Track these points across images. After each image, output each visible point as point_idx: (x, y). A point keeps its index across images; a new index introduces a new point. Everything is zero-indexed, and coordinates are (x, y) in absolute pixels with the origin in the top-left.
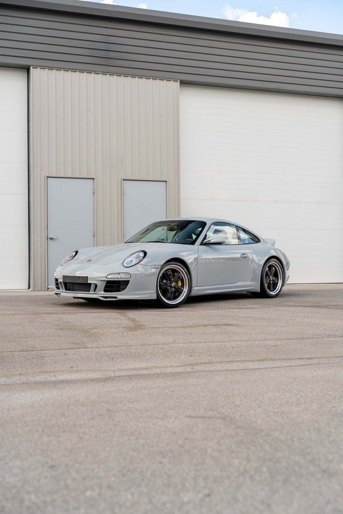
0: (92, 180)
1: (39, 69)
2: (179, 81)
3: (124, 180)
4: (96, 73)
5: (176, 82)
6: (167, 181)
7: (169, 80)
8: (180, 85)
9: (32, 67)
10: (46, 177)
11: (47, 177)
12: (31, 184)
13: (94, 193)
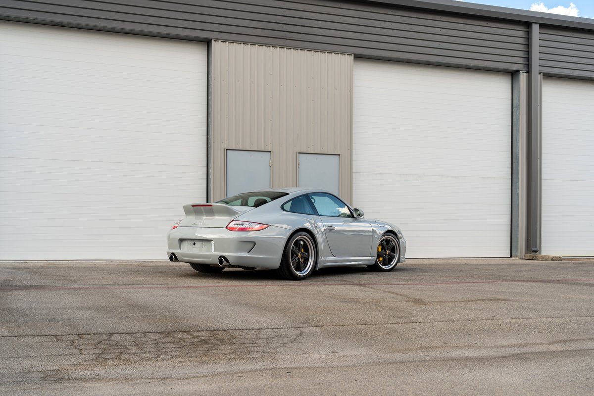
0: (269, 153)
1: (220, 42)
2: (353, 55)
3: (299, 153)
4: (275, 46)
5: (350, 56)
6: (341, 155)
7: (343, 54)
8: (354, 59)
11: (227, 150)
12: (211, 156)
13: (271, 166)
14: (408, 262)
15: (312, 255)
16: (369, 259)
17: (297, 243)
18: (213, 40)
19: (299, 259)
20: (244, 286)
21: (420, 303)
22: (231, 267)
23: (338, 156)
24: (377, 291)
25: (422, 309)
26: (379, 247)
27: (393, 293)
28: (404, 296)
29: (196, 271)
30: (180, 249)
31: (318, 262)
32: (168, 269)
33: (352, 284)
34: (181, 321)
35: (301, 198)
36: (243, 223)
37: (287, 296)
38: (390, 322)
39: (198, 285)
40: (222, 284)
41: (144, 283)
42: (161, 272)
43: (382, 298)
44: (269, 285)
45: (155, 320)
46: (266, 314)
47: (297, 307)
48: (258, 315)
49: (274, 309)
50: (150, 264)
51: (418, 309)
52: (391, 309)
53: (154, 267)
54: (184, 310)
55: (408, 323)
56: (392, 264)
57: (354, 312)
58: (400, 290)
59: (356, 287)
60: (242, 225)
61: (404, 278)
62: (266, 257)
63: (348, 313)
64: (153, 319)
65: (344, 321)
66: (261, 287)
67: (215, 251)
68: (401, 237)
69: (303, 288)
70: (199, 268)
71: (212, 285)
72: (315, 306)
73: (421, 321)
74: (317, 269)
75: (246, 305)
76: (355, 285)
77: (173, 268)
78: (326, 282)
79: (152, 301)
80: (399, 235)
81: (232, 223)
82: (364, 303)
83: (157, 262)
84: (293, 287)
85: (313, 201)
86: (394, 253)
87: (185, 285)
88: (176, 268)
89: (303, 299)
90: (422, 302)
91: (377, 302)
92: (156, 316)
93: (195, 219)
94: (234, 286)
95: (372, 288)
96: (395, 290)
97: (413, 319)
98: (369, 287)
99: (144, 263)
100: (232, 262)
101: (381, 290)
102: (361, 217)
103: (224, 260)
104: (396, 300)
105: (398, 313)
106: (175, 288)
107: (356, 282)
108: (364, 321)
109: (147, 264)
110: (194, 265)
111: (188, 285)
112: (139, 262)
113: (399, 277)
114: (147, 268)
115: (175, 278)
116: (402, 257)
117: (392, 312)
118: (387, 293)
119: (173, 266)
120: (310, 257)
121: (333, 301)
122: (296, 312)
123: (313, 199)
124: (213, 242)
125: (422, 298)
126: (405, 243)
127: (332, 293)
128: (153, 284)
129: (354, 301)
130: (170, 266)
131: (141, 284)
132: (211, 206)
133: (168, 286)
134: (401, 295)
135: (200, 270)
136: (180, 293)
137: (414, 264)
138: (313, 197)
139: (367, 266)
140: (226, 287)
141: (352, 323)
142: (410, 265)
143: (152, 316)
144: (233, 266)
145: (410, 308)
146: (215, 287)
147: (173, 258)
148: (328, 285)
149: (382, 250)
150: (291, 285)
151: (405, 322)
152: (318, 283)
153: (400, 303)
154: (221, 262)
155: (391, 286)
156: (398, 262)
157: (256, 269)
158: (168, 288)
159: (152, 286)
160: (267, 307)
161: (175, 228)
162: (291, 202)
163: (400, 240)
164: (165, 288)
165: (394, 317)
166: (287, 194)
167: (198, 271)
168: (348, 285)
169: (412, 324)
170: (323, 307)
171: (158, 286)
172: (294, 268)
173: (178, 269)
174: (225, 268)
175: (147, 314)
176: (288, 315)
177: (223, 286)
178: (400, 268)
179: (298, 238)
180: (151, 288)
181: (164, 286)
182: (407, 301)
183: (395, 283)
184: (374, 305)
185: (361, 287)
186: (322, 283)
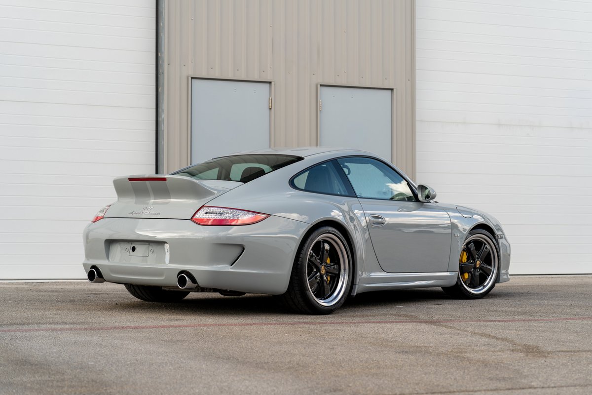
0: (267, 85)
3: (321, 85)
6: (394, 90)
10: (190, 79)
11: (192, 78)
12: (163, 89)
13: (271, 109)
14: (513, 281)
15: (345, 270)
16: (447, 275)
17: (318, 248)
19: (321, 276)
20: (224, 325)
21: (536, 354)
22: (200, 291)
23: (390, 91)
24: (461, 332)
25: (540, 364)
26: (463, 253)
27: (489, 336)
28: (508, 342)
29: (137, 299)
30: (108, 258)
31: (356, 282)
32: (85, 296)
33: (415, 322)
34: (109, 389)
35: (325, 166)
36: (222, 210)
37: (301, 343)
38: (484, 388)
39: (141, 325)
40: (185, 323)
41: (42, 322)
42: (72, 302)
43: (469, 346)
44: (269, 324)
45: (62, 387)
46: (263, 376)
47: (320, 363)
48: (250, 377)
49: (279, 366)
50: (51, 286)
51: (533, 365)
52: (485, 364)
53: (60, 292)
54: (116, 369)
55: (515, 389)
56: (486, 284)
57: (420, 371)
58: (501, 331)
59: (423, 327)
60: (220, 214)
61: (507, 309)
62: (263, 272)
63: (409, 373)
64: (58, 386)
65: (403, 386)
66: (254, 327)
67: (171, 262)
68: (501, 236)
69: (330, 328)
70: (142, 293)
71: (166, 323)
72: (351, 360)
73: (538, 386)
74: (355, 293)
75: (228, 359)
76: (421, 322)
77: (94, 294)
78: (371, 318)
79: (57, 354)
80: (498, 233)
81: (202, 210)
82: (438, 355)
83: (65, 282)
84: (312, 326)
85: (346, 171)
86: (490, 265)
87: (117, 325)
88: (100, 293)
89: (331, 347)
90: (539, 352)
91: (461, 352)
92: (63, 380)
93: (135, 203)
94: (205, 325)
95: (451, 328)
96: (492, 330)
97: (524, 381)
98: (445, 326)
99: (41, 284)
100: (201, 281)
101: (467, 331)
102: (431, 201)
103: (187, 279)
104: (493, 349)
105: (498, 372)
106: (98, 329)
107: (423, 317)
108: (438, 386)
109: (47, 287)
110: (133, 287)
111: (121, 325)
112: (33, 283)
113: (499, 309)
114: (47, 293)
115: (99, 312)
116: (503, 271)
117: (487, 369)
118: (478, 336)
119: (95, 289)
120: (342, 272)
121: (382, 351)
122: (318, 371)
123: (347, 167)
124: (167, 246)
125: (540, 344)
126: (507, 248)
127: (382, 336)
128: (57, 323)
129: (421, 352)
130: (89, 290)
131: (36, 324)
132: (164, 179)
133: (86, 326)
134: (503, 340)
135: (144, 297)
136: (107, 338)
137: (525, 284)
138: (346, 164)
139: (442, 288)
140: (191, 328)
141: (417, 389)
142: (518, 287)
143: (58, 381)
144: (203, 290)
145: (519, 362)
146: (171, 328)
147: (95, 274)
148: (374, 322)
149: (468, 259)
150: (307, 323)
151: (510, 387)
152: (357, 320)
153: (500, 353)
154: (182, 281)
155: (484, 323)
156: (497, 280)
157: (246, 295)
158: (86, 329)
159: (56, 326)
160: (265, 363)
161: (97, 219)
162: (307, 173)
163: (500, 241)
164: (80, 329)
165: (491, 379)
166: (300, 159)
167: (139, 300)
168: (410, 322)
169: (523, 390)
170: (366, 362)
171: (67, 326)
172: (313, 293)
173: (104, 295)
174: (189, 292)
175: (47, 378)
176: (303, 377)
177: (187, 326)
178: (500, 291)
179: (319, 238)
180: (53, 330)
181: (78, 327)
182: (512, 351)
183: (492, 318)
184: (455, 357)
185: (433, 326)
186: (363, 320)
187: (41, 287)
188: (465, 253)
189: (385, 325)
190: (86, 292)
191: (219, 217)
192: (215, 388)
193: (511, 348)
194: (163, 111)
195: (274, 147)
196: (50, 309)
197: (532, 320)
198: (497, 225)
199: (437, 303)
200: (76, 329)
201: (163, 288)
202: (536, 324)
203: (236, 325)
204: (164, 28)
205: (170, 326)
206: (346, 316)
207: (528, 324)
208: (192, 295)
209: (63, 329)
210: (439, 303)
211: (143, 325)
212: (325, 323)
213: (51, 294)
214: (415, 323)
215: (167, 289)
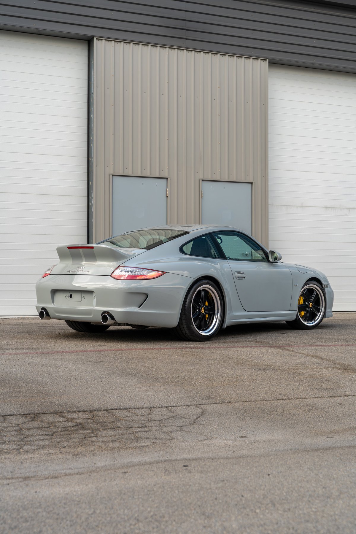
0: (165, 180)
1: (104, 41)
2: (268, 60)
3: (203, 180)
4: (172, 48)
5: (264, 61)
6: (254, 183)
7: (255, 58)
8: (269, 66)
9: (97, 39)
10: (111, 176)
11: (113, 175)
12: (92, 183)
13: (168, 196)
14: (335, 316)
15: (218, 310)
16: (289, 313)
17: (199, 295)
18: (95, 39)
19: (202, 315)
20: (134, 349)
21: (350, 370)
22: (117, 325)
23: (250, 185)
24: (298, 354)
25: (352, 378)
26: (301, 298)
27: (317, 357)
28: (330, 362)
29: (73, 330)
30: (53, 302)
31: (226, 319)
32: (38, 328)
33: (267, 346)
34: (51, 398)
35: (204, 237)
36: (132, 269)
37: (187, 363)
38: (313, 396)
39: (76, 350)
40: (106, 348)
41: (7, 348)
42: (29, 332)
43: (304, 365)
44: (165, 348)
45: (19, 397)
46: (159, 388)
47: (199, 378)
48: (150, 388)
49: (170, 380)
50: (15, 321)
51: (347, 379)
52: (314, 378)
53: (20, 325)
54: (57, 383)
55: (334, 397)
56: (316, 319)
57: (269, 383)
58: (326, 353)
59: (272, 350)
60: (131, 272)
61: (331, 337)
62: (161, 312)
63: (261, 385)
64: (15, 397)
65: (256, 395)
66: (155, 351)
67: (97, 305)
68: (327, 286)
69: (207, 351)
70: (77, 326)
71: (93, 348)
72: (221, 375)
73: (350, 395)
74: (225, 326)
75: (135, 375)
76: (271, 347)
77: (44, 327)
78: (236, 344)
79: (16, 372)
80: (324, 283)
81: (119, 269)
82: (282, 371)
83: (24, 318)
84: (195, 350)
85: (219, 241)
86: (319, 305)
87: (59, 349)
88: (49, 326)
89: (207, 366)
90: (352, 369)
91: (298, 369)
92: (19, 392)
93: (72, 264)
94: (120, 350)
95: (291, 351)
96: (320, 353)
97: (341, 391)
98: (288, 350)
99: (7, 319)
100: (118, 319)
101: (302, 354)
102: (278, 262)
103: (108, 317)
104: (320, 367)
105: (323, 384)
106: (46, 353)
107: (272, 343)
108: (281, 394)
109: (12, 321)
110: (71, 323)
111: (62, 350)
112: (2, 318)
113: (325, 337)
114: (11, 326)
115: (47, 340)
116: (328, 310)
117: (315, 382)
118: (310, 357)
119: (45, 323)
120: (216, 312)
121: (243, 369)
122: (198, 383)
123: (220, 238)
124: (94, 294)
125: (352, 363)
126: (332, 293)
127: (243, 357)
128: (17, 349)
129: (270, 369)
130: (41, 324)
131: (3, 349)
132: (92, 247)
133: (37, 351)
134: (327, 360)
135: (78, 329)
136: (51, 360)
137: (344, 318)
138: (219, 236)
139: (286, 322)
140: (110, 352)
141: (266, 397)
142: (339, 321)
143: (15, 393)
144: (119, 324)
145: (338, 377)
146: (97, 352)
147: (44, 313)
148: (237, 347)
149: (304, 301)
150: (191, 348)
151: (331, 395)
152: (227, 345)
153: (325, 370)
154: (104, 318)
155: (315, 347)
156: (324, 316)
157: (149, 328)
158: (37, 353)
159: (16, 351)
160: (161, 378)
161: (46, 275)
162: (192, 242)
163: (326, 289)
164: (33, 353)
165: (318, 389)
166: (187, 233)
167: (75, 331)
168: (263, 347)
169: (340, 398)
170: (231, 377)
171: (24, 351)
172: (196, 326)
173: (51, 328)
174: (110, 326)
175: (8, 390)
176: (187, 388)
177: (107, 351)
178: (326, 324)
179: (200, 288)
180: (14, 354)
181: (32, 351)
182: (333, 368)
183: (320, 344)
184: (293, 373)
185: (279, 350)
186: (230, 345)
187: (7, 322)
188: (302, 297)
189: (246, 349)
190: (39, 325)
191: (130, 274)
192: (125, 397)
193: (333, 366)
194: (92, 198)
195: (170, 224)
196: (13, 338)
197: (347, 345)
198: (324, 278)
199: (282, 332)
200: (30, 353)
201: (92, 323)
202: (350, 348)
203: (142, 349)
204: (93, 140)
205: (96, 351)
206: (219, 343)
207: (345, 348)
208: (111, 328)
209: (21, 353)
210: (284, 332)
211: (77, 350)
212: (204, 348)
213: (14, 327)
214: (266, 348)
215: (95, 324)
